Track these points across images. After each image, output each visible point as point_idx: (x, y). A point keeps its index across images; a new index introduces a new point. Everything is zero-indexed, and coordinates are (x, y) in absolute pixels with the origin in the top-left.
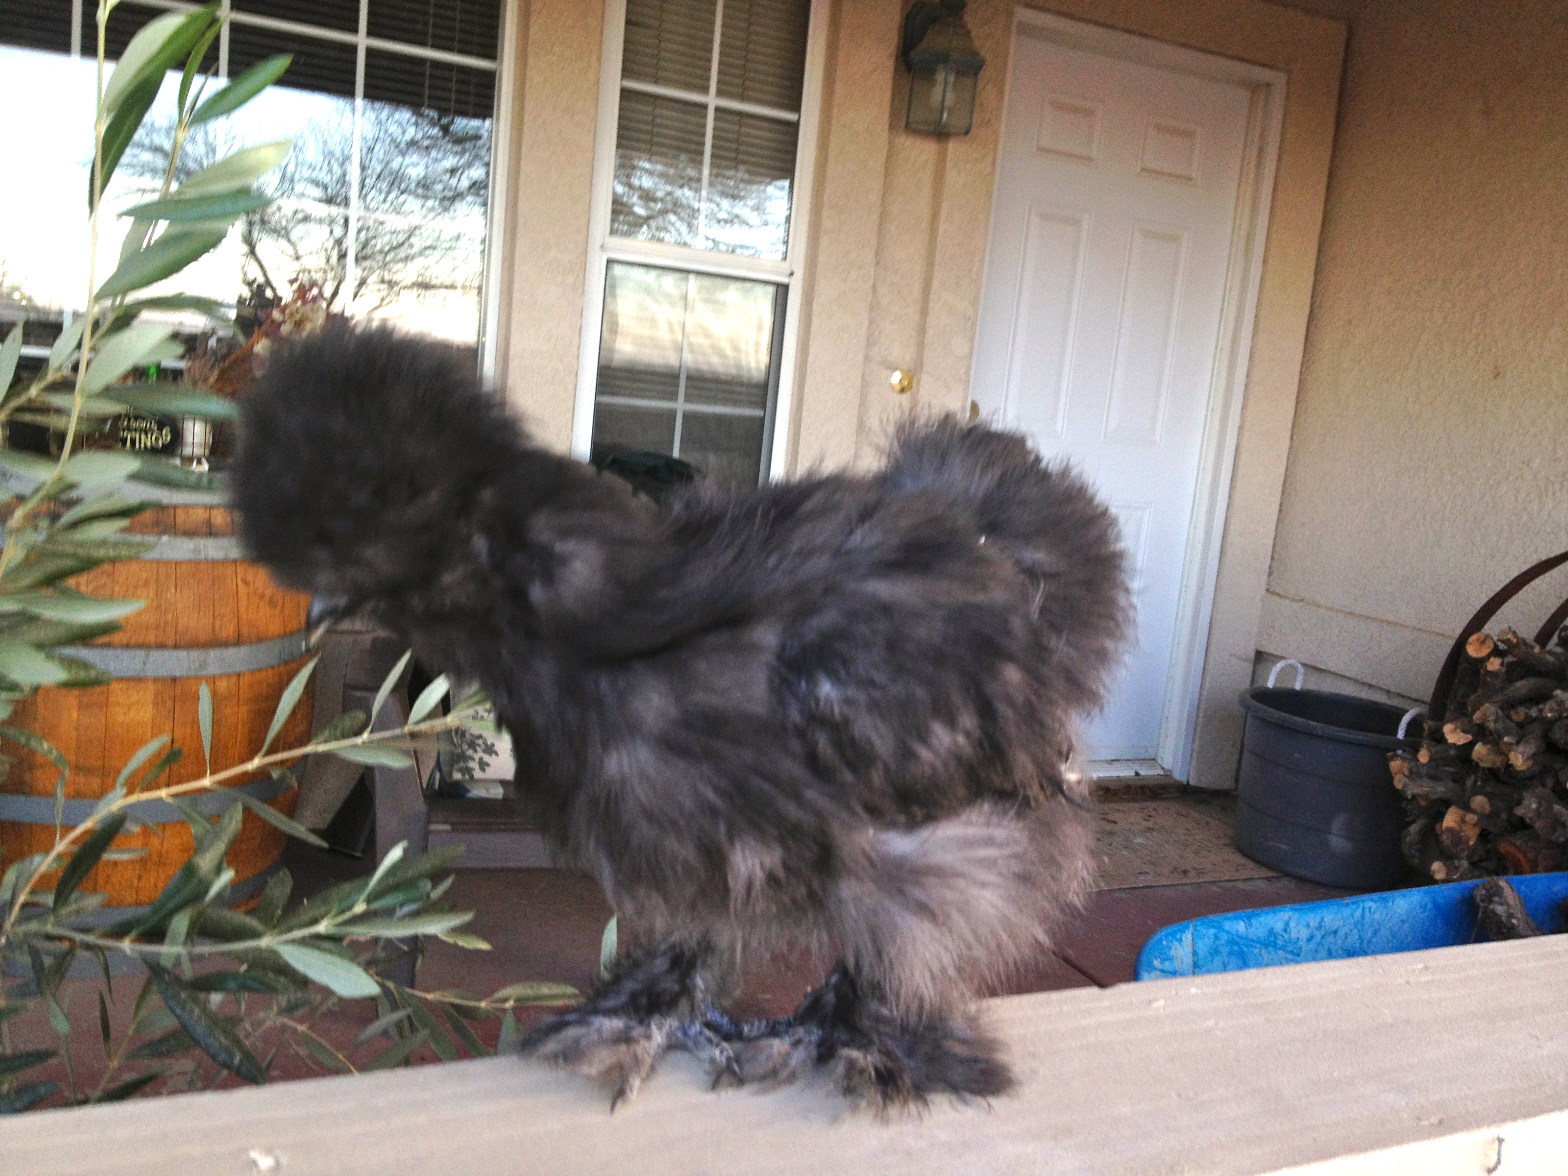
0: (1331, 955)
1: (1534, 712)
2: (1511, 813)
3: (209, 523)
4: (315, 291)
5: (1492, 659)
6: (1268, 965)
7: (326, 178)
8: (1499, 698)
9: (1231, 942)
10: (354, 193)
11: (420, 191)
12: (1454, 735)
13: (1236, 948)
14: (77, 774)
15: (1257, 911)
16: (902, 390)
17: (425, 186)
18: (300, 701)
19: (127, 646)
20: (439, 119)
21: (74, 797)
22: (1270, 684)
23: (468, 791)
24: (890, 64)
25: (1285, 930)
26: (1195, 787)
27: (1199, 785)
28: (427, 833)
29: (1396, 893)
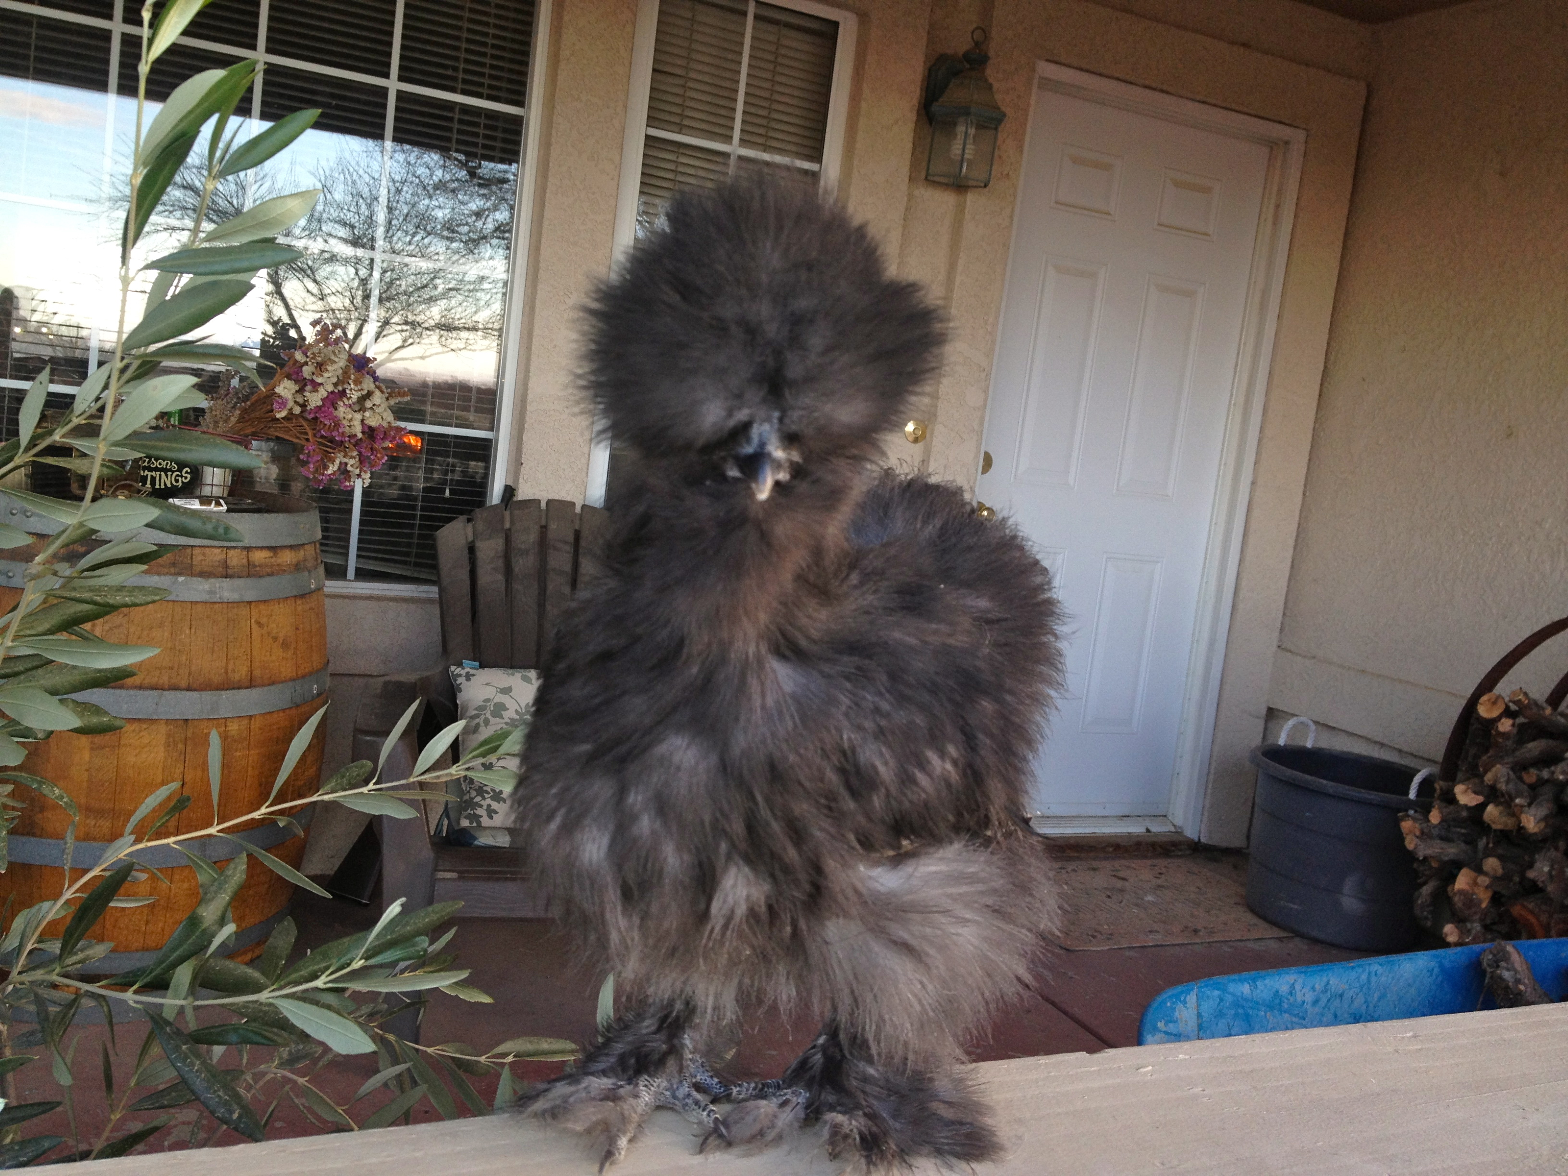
0: (1336, 1020)
1: (1545, 774)
2: (1523, 877)
3: (225, 564)
4: (339, 332)
5: (1503, 720)
6: (1273, 1029)
7: (351, 217)
8: (1510, 759)
9: (1236, 1004)
10: (380, 232)
11: (445, 233)
12: (1465, 796)
13: (1241, 1011)
14: (87, 817)
15: (1263, 973)
16: (916, 440)
17: (450, 229)
18: (309, 745)
19: (140, 687)
20: (467, 161)
21: (84, 840)
22: (1281, 742)
23: (475, 839)
24: (912, 116)
25: (1291, 993)
26: (1205, 845)
27: (1210, 843)
28: (433, 881)
29: (1402, 957)
